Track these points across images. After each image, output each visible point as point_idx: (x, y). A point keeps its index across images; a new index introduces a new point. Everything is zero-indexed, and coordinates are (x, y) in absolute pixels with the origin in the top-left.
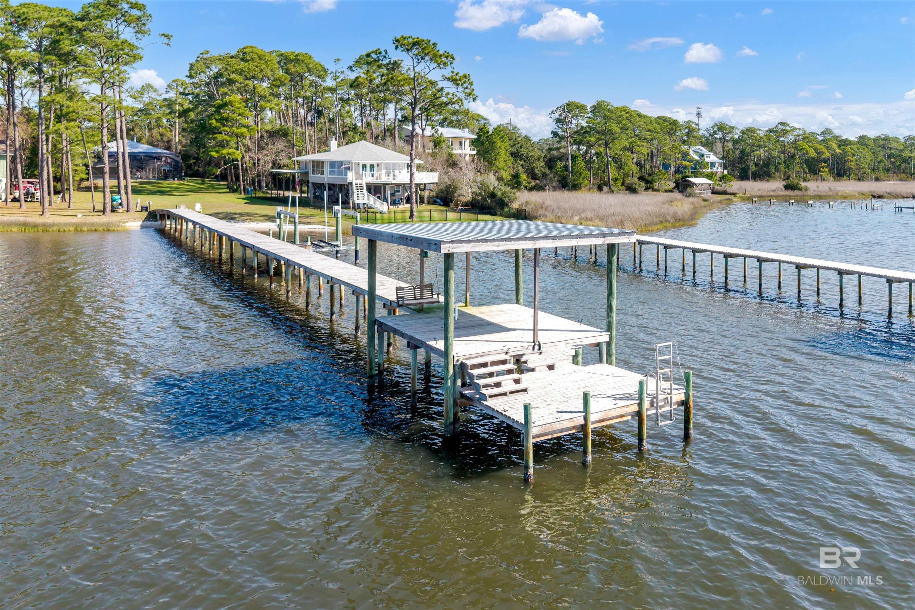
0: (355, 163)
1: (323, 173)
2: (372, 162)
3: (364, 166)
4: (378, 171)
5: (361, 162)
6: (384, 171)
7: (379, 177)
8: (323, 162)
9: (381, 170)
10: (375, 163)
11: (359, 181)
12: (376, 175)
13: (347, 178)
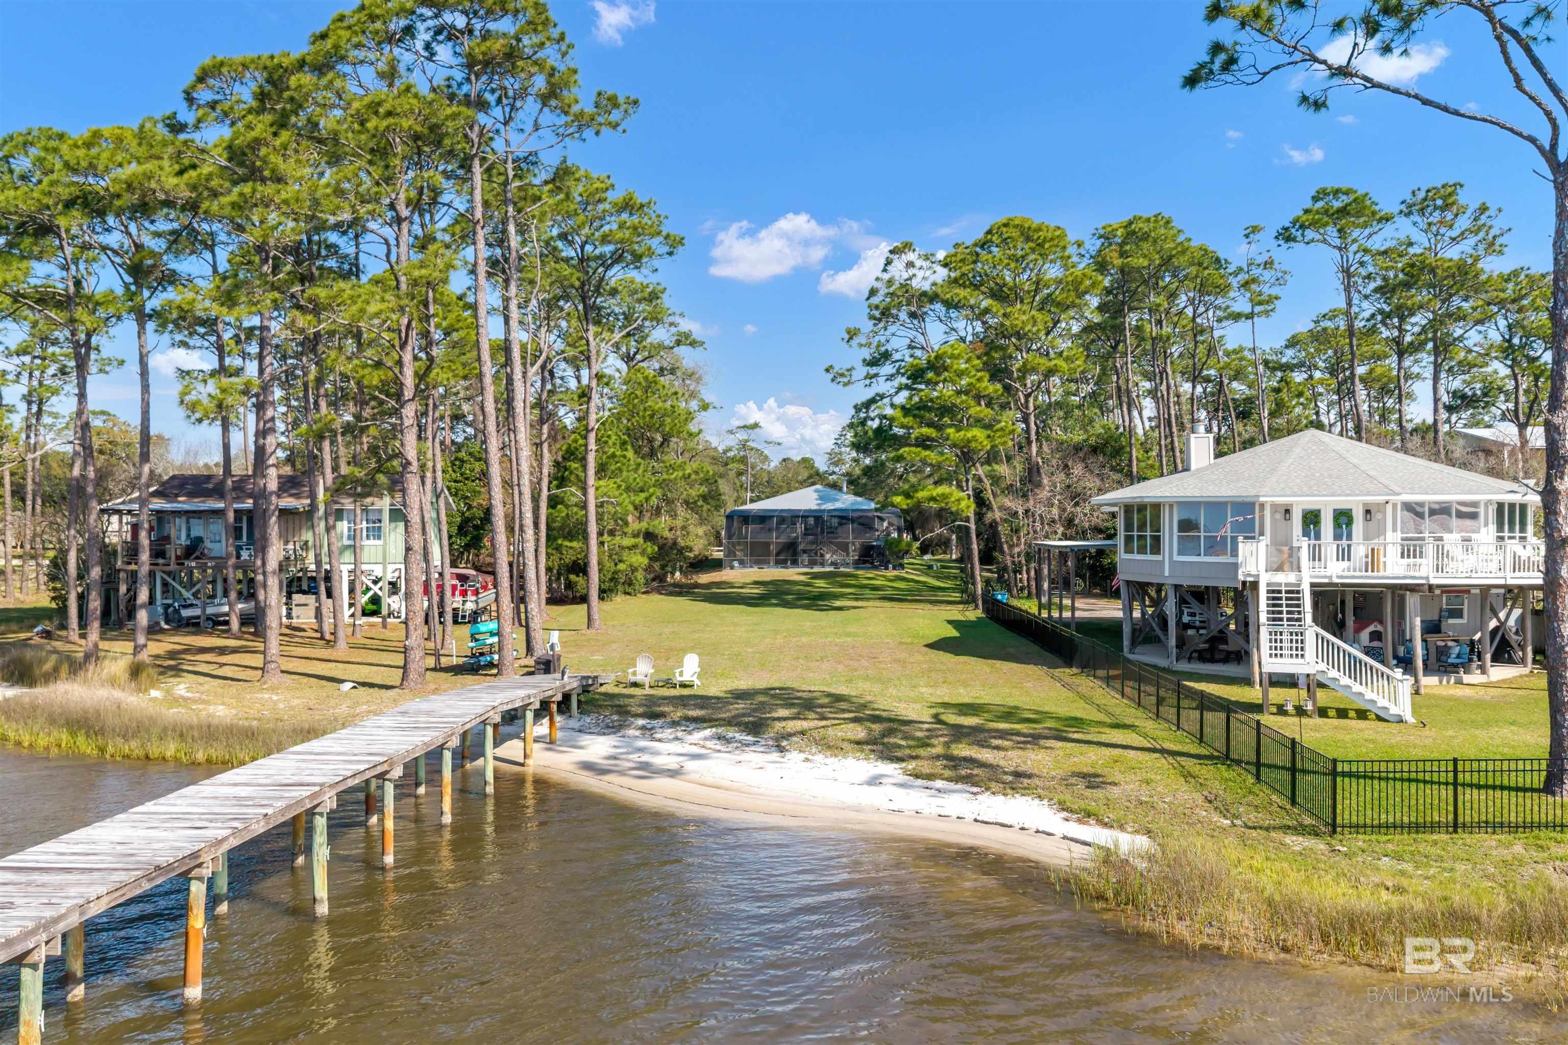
0: (1275, 507)
1: (1156, 547)
2: (1342, 502)
3: (1312, 519)
4: (1367, 538)
5: (1301, 503)
6: (1393, 537)
7: (1372, 561)
8: (1157, 507)
9: (1381, 532)
10: (1355, 503)
11: (1285, 578)
12: (1360, 551)
13: (1236, 566)
